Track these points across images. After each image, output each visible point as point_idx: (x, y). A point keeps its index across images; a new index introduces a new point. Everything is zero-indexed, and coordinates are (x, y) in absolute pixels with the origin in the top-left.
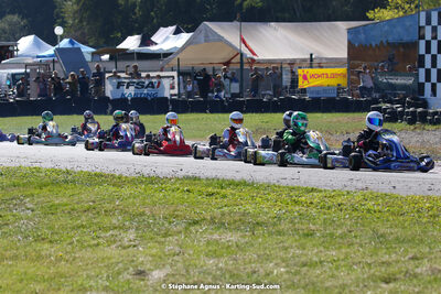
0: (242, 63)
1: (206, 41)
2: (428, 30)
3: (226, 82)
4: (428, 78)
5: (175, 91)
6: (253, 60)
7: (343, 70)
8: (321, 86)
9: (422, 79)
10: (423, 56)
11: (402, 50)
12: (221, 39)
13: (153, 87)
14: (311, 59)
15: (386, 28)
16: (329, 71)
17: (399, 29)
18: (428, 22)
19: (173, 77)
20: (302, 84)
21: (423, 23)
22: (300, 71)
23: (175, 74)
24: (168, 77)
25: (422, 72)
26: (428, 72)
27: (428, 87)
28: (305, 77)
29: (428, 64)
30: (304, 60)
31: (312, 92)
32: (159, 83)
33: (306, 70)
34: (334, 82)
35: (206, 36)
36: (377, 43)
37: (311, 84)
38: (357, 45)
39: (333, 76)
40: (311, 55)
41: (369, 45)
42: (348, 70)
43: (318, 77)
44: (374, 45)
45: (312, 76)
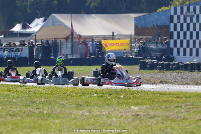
0: (72, 38)
1: (53, 25)
2: (175, 17)
4: (175, 45)
6: (80, 36)
7: (128, 41)
8: (116, 50)
9: (172, 45)
10: (173, 32)
11: (165, 29)
12: (61, 24)
14: (113, 35)
15: (156, 17)
16: (120, 41)
17: (163, 17)
18: (175, 13)
20: (107, 49)
21: (172, 13)
22: (103, 42)
25: (172, 41)
26: (175, 42)
27: (175, 50)
28: (106, 45)
29: (175, 37)
30: (110, 36)
32: (22, 49)
33: (106, 41)
34: (122, 48)
35: (53, 22)
36: (151, 26)
37: (110, 49)
38: (139, 27)
39: (122, 44)
40: (113, 33)
41: (146, 27)
42: (131, 40)
43: (114, 45)
44: (149, 27)
45: (110, 44)
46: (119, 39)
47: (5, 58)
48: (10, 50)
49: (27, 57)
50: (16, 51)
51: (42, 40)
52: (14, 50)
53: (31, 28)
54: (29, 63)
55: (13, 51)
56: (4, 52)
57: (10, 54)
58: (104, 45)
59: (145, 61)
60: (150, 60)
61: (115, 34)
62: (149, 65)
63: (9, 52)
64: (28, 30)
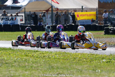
0: (52, 10)
3: (44, 18)
5: (23, 22)
6: (58, 9)
7: (94, 13)
8: (85, 19)
13: (13, 20)
14: (82, 8)
16: (88, 13)
19: (23, 16)
20: (78, 19)
22: (76, 13)
23: (23, 15)
24: (20, 16)
28: (78, 16)
30: (80, 9)
31: (81, 22)
32: (15, 18)
33: (78, 13)
34: (90, 18)
36: (111, 1)
37: (81, 19)
38: (102, 2)
39: (90, 15)
40: (82, 7)
41: (107, 2)
42: (97, 12)
43: (84, 15)
44: (109, 2)
45: (81, 15)
46: (86, 11)
47: (3, 25)
48: (6, 19)
49: (19, 25)
50: (11, 20)
51: (30, 12)
52: (10, 19)
53: (19, 3)
54: (20, 29)
55: (8, 20)
56: (2, 20)
57: (6, 22)
58: (76, 16)
59: (109, 28)
60: (112, 27)
61: (83, 8)
62: (112, 31)
63: (6, 20)
64: (18, 5)
